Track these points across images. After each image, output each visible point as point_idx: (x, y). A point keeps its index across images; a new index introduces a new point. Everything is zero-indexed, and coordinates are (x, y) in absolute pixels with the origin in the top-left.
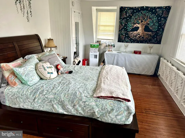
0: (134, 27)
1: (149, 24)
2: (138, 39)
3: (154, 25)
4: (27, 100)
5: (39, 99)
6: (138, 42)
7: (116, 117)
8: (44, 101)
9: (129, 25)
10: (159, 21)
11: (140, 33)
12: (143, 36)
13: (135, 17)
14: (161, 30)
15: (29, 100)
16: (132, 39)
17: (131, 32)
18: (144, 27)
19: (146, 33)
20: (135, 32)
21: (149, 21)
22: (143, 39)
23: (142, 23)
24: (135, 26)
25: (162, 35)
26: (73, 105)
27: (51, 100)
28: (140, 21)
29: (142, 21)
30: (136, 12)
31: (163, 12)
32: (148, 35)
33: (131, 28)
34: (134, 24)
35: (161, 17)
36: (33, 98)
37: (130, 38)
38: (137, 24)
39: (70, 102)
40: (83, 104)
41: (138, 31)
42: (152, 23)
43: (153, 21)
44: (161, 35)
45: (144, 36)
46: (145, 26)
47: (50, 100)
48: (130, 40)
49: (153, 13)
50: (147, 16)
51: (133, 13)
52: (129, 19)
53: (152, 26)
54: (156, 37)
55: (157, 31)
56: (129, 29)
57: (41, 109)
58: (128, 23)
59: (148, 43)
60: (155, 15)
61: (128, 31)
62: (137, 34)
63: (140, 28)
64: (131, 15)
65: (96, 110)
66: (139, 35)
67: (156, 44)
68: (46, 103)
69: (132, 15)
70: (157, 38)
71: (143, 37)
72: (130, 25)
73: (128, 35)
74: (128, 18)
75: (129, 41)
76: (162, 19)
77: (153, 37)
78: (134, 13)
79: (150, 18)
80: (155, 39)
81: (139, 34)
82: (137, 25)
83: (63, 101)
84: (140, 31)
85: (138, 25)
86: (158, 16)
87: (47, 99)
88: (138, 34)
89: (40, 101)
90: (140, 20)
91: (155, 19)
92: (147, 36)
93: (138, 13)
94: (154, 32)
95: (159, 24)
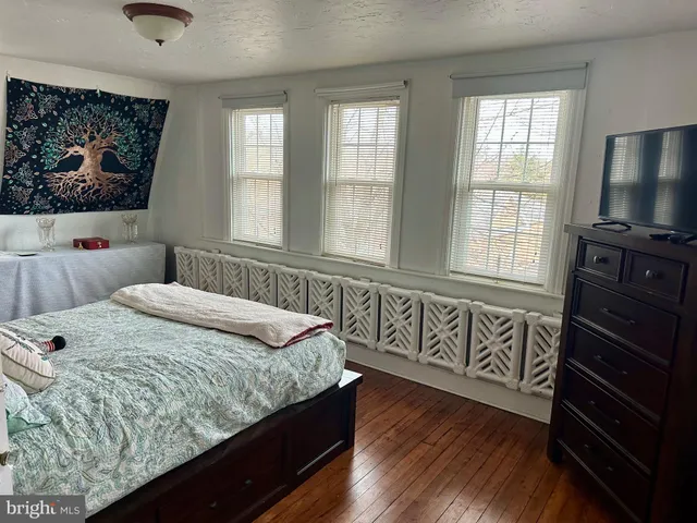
0: (68, 156)
1: (115, 148)
2: (79, 197)
3: (131, 151)
4: (94, 474)
5: (141, 439)
6: (78, 208)
7: (329, 371)
8: (160, 434)
9: (48, 147)
10: (143, 139)
11: (87, 178)
12: (96, 187)
13: (69, 121)
14: (149, 165)
15: (101, 466)
16: (58, 199)
17: (58, 175)
18: (100, 156)
19: (110, 175)
20: (72, 173)
21: (115, 138)
22: (98, 197)
23: (94, 142)
24: (71, 151)
25: (150, 181)
26: (244, 395)
27: (182, 418)
28: (85, 137)
29: (92, 138)
30: (73, 105)
31: (151, 115)
32: (114, 181)
33: (58, 158)
34: (67, 146)
35: (148, 130)
36: (118, 448)
37: (52, 194)
38: (78, 144)
39: (236, 392)
40: (266, 379)
41: (81, 169)
42: (125, 145)
43: (127, 139)
44: (147, 181)
45: (100, 185)
46: (105, 154)
47: (178, 419)
48: (51, 202)
49: (125, 115)
50: (110, 123)
51: (61, 107)
52: (47, 128)
53: (126, 153)
54: (137, 188)
55: (140, 169)
56: (51, 161)
57: (159, 470)
58: (44, 142)
59: (111, 210)
60: (132, 120)
61: (48, 171)
62: (76, 180)
63: (87, 161)
64: (55, 113)
65: (296, 376)
66: (82, 185)
67: (137, 208)
68: (168, 436)
69: (60, 115)
70: (139, 191)
71: (98, 191)
72: (54, 150)
73: (45, 184)
74: (45, 125)
75: (48, 207)
76: (152, 135)
77: (130, 189)
78: (66, 107)
79: (118, 130)
80: (135, 194)
81: (84, 181)
82: (77, 148)
83: (218, 398)
84: (88, 169)
85: (82, 151)
86: (140, 125)
87: (168, 422)
88: (81, 179)
89: (147, 444)
90: (85, 131)
91: (132, 133)
92: (112, 186)
93: (80, 110)
94: (132, 172)
95: (143, 148)
